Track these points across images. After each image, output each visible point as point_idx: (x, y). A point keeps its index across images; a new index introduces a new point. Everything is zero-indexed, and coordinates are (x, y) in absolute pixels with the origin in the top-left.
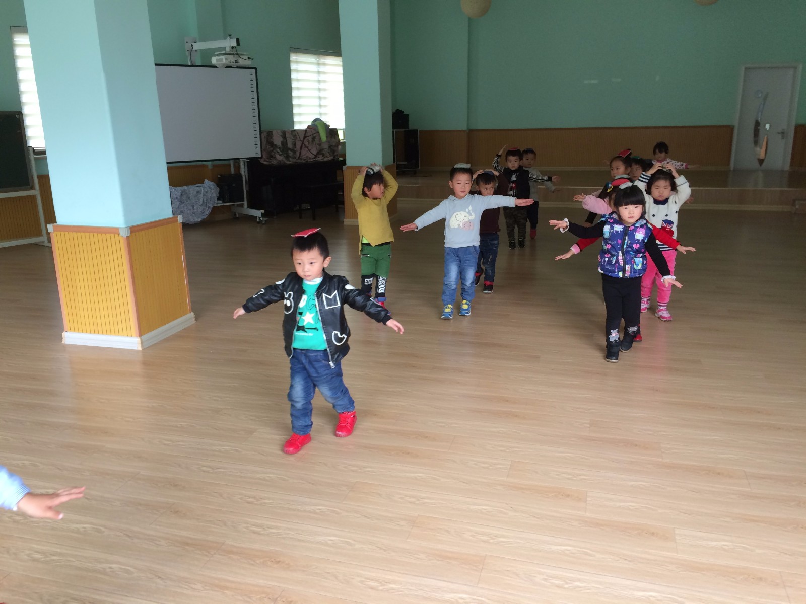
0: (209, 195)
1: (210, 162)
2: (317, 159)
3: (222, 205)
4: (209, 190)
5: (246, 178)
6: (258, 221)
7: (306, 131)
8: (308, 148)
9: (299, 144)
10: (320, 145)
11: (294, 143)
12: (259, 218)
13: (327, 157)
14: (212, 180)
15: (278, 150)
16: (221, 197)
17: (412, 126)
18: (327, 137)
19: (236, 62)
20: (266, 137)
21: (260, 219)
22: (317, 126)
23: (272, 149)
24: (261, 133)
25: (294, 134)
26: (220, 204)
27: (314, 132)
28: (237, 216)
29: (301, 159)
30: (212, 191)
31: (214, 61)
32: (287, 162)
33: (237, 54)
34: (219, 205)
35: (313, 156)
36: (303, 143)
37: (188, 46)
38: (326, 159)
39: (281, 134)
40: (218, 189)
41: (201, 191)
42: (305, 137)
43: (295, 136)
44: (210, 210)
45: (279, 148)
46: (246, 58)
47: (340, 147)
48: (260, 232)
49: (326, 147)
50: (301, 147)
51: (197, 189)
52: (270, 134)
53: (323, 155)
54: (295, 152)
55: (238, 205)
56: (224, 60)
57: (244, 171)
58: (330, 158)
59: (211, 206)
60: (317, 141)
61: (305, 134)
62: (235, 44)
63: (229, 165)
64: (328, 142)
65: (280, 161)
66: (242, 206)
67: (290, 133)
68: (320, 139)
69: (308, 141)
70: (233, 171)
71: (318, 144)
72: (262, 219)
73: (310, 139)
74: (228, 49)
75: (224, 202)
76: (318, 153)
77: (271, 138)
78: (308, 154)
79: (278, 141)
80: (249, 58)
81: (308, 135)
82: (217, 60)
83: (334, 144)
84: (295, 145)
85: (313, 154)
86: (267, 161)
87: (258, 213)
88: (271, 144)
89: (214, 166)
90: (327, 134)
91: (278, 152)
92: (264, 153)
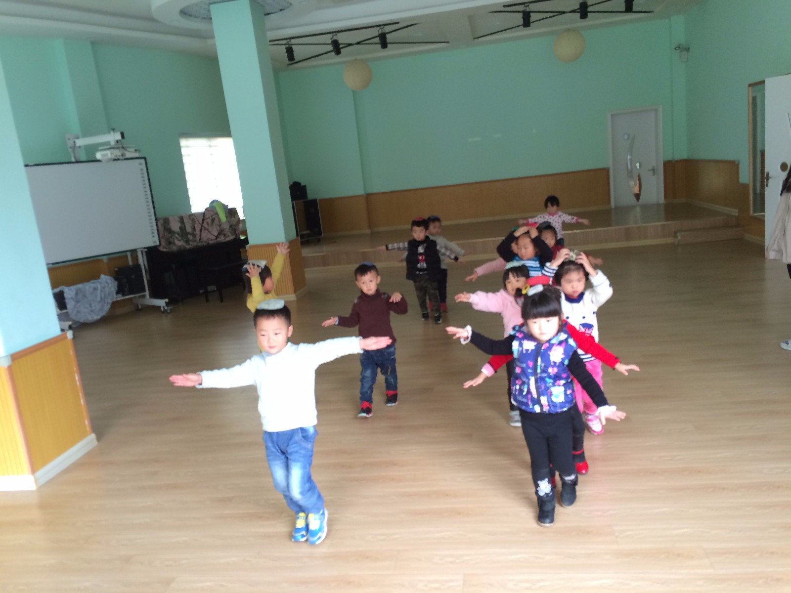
0: (107, 290)
1: (105, 257)
2: (219, 239)
3: (122, 298)
4: (106, 285)
5: (145, 267)
6: (162, 310)
7: (204, 214)
8: (208, 230)
9: (198, 227)
10: (220, 225)
11: (193, 227)
12: (164, 307)
13: (229, 236)
14: (110, 274)
15: (177, 235)
16: (120, 291)
17: (311, 196)
18: (227, 217)
19: (123, 155)
20: (163, 225)
21: (164, 309)
22: (215, 208)
23: (170, 235)
24: (157, 220)
25: (192, 217)
26: (120, 298)
27: (212, 214)
28: (140, 307)
29: (202, 242)
30: (110, 286)
31: (99, 156)
32: (188, 247)
33: (123, 148)
34: (118, 299)
35: (214, 238)
36: (202, 226)
37: (70, 143)
38: (227, 239)
39: (178, 219)
40: (116, 283)
41: (98, 287)
42: (203, 220)
43: (193, 220)
44: (109, 306)
45: (178, 234)
46: (133, 150)
47: (241, 226)
48: (166, 322)
49: (226, 227)
50: (201, 230)
51: (93, 285)
52: (166, 221)
53: (225, 235)
54: (194, 236)
55: (140, 297)
56: (109, 154)
57: (142, 260)
58: (231, 238)
59: (110, 301)
60: (216, 222)
61: (204, 217)
62: (119, 137)
63: (126, 256)
64: (229, 222)
65: (180, 246)
66: (144, 296)
67: (188, 217)
68: (220, 220)
69: (208, 223)
70: (130, 263)
71: (218, 225)
72: (166, 308)
73: (209, 221)
74: (113, 143)
75: (124, 295)
76: (219, 234)
77: (168, 224)
78: (209, 236)
79: (175, 226)
80: (136, 150)
81: (207, 217)
82: (103, 155)
83: (234, 223)
84: (194, 229)
85: (214, 235)
86: (166, 248)
87: (161, 303)
88: (169, 231)
89: (110, 259)
90: (226, 214)
91: (177, 238)
92: (163, 241)
